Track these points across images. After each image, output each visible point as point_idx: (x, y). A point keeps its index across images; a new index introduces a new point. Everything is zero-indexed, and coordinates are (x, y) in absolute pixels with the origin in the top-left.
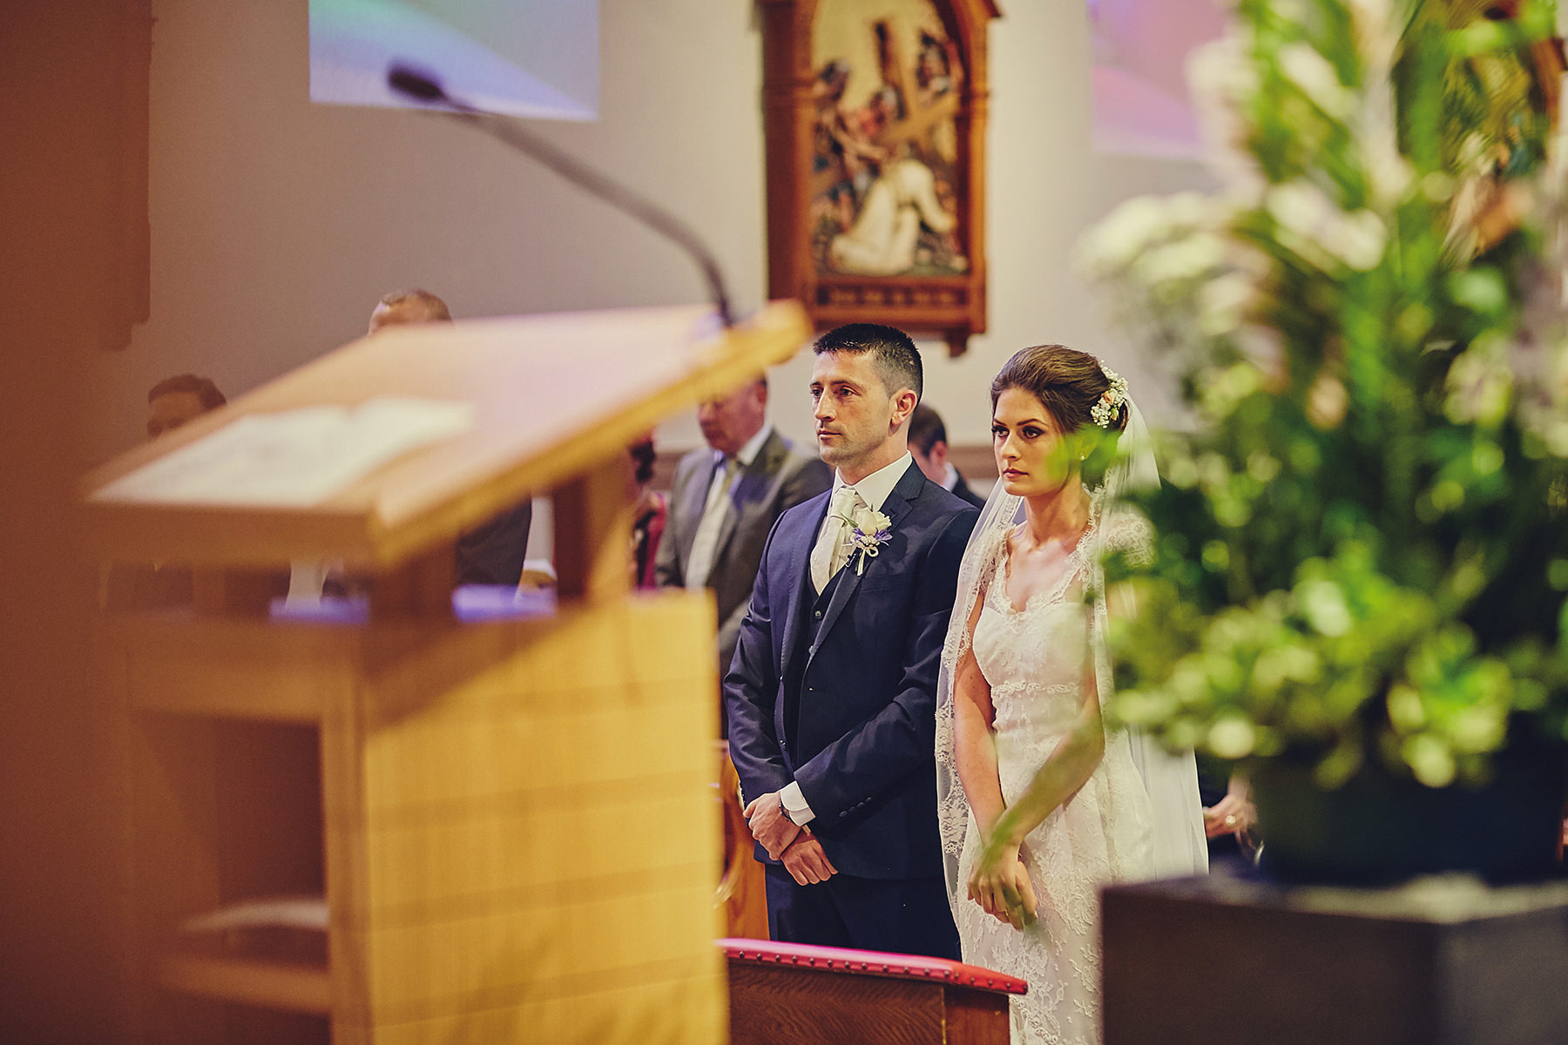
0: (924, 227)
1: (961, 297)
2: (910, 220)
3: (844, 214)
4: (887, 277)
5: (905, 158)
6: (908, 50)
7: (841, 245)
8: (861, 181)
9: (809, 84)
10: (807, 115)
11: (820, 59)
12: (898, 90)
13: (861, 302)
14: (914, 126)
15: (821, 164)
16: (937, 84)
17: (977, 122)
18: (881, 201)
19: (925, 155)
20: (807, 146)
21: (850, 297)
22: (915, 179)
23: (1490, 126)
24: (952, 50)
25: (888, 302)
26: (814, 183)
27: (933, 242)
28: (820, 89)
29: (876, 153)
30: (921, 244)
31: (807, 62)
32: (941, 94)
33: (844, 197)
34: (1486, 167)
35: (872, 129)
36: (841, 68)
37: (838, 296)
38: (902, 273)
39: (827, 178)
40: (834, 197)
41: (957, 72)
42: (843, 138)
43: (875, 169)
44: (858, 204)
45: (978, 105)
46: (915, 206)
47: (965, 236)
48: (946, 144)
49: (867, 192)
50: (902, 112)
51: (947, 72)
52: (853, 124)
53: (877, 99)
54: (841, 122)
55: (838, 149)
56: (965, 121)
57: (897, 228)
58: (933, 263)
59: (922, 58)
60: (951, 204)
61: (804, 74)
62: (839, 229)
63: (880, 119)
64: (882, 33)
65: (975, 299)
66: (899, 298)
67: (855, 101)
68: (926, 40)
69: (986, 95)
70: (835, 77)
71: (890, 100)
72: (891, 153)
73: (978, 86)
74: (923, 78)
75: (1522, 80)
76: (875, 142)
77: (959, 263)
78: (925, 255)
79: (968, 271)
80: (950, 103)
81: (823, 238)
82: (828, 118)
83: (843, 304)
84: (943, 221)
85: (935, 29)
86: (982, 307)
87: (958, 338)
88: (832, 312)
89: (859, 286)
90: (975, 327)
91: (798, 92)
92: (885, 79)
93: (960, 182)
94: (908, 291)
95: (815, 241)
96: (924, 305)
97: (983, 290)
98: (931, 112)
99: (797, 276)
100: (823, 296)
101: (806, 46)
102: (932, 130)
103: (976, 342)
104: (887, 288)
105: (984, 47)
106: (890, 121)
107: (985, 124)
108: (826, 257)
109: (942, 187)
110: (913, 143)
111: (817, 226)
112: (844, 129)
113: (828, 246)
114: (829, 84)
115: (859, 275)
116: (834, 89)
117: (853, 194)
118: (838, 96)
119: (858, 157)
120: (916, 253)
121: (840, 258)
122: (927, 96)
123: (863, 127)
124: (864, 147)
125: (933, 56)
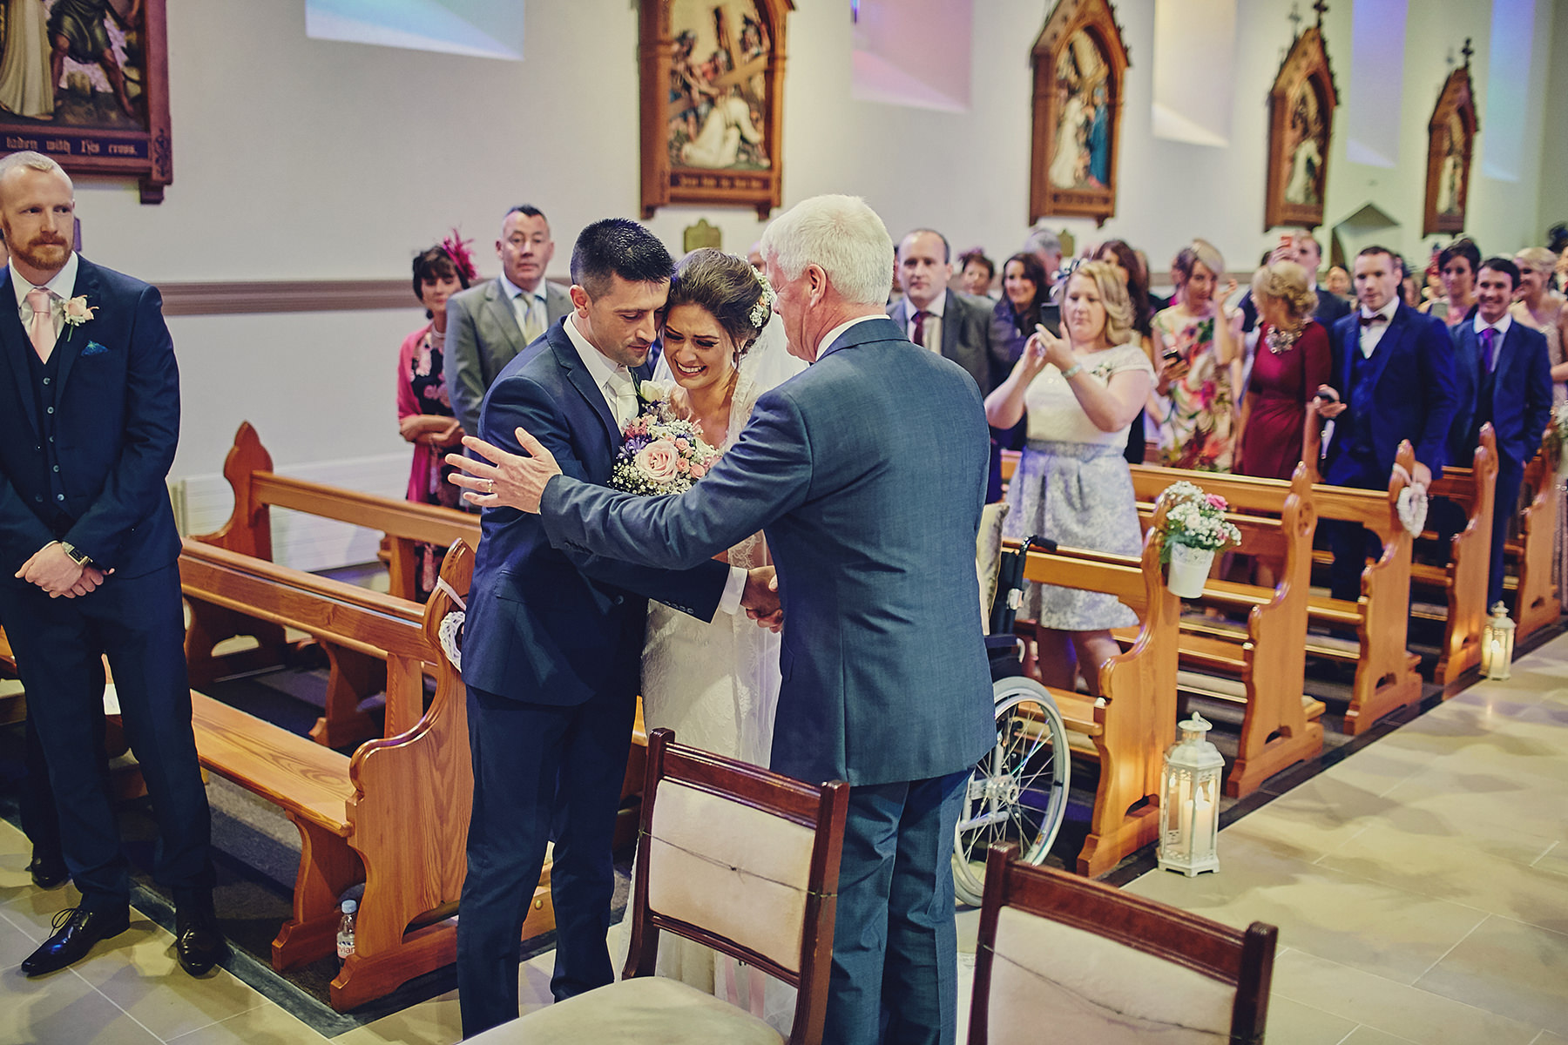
0: (743, 138)
1: (766, 184)
2: (734, 134)
3: (692, 130)
4: (717, 170)
5: (733, 95)
6: (735, 28)
7: (687, 148)
8: (703, 109)
9: (669, 44)
10: (666, 64)
11: (675, 30)
12: (728, 53)
13: (700, 185)
14: (738, 75)
15: (676, 96)
16: (754, 50)
17: (778, 75)
18: (715, 121)
20: (665, 84)
21: (694, 182)
22: (737, 108)
23: (1084, 95)
24: (764, 28)
25: (718, 186)
26: (670, 110)
27: (748, 147)
28: (676, 47)
29: (713, 92)
30: (740, 150)
31: (666, 30)
32: (757, 55)
33: (691, 118)
34: (1081, 119)
35: (710, 76)
36: (690, 35)
37: (684, 181)
38: (728, 167)
39: (680, 106)
40: (685, 118)
41: (766, 42)
42: (691, 81)
43: (712, 102)
44: (700, 124)
45: (779, 64)
46: (738, 126)
47: (769, 145)
48: (759, 88)
49: (707, 116)
50: (730, 66)
51: (761, 42)
52: (697, 72)
53: (715, 56)
54: (689, 69)
55: (687, 87)
56: (770, 74)
57: (725, 139)
59: (744, 32)
60: (761, 125)
61: (662, 37)
62: (688, 138)
63: (716, 70)
64: (718, 14)
65: (774, 184)
66: (725, 183)
67: (700, 57)
68: (747, 21)
69: (784, 58)
70: (686, 42)
71: (723, 57)
72: (722, 93)
73: (779, 52)
74: (744, 44)
75: (1104, 70)
76: (711, 84)
77: (765, 163)
78: (743, 157)
79: (771, 168)
80: (762, 62)
81: (677, 144)
82: (681, 67)
83: (688, 186)
84: (756, 136)
85: (753, 15)
86: (779, 191)
87: (764, 209)
88: (680, 191)
89: (700, 175)
90: (776, 202)
91: (662, 49)
92: (720, 45)
93: (767, 112)
94: (731, 179)
95: (671, 146)
96: (742, 188)
97: (779, 180)
98: (749, 67)
99: (658, 169)
100: (675, 180)
101: (667, 19)
102: (750, 79)
103: (774, 212)
104: (718, 177)
105: (784, 28)
106: (722, 71)
107: (783, 77)
108: (678, 156)
109: (755, 115)
110: (737, 86)
111: (671, 136)
112: (692, 74)
113: (679, 149)
114: (682, 45)
115: (700, 168)
116: (685, 49)
117: (697, 116)
118: (688, 53)
119: (701, 93)
120: (737, 155)
121: (687, 157)
122: (747, 57)
123: (704, 74)
124: (705, 87)
125: (751, 32)
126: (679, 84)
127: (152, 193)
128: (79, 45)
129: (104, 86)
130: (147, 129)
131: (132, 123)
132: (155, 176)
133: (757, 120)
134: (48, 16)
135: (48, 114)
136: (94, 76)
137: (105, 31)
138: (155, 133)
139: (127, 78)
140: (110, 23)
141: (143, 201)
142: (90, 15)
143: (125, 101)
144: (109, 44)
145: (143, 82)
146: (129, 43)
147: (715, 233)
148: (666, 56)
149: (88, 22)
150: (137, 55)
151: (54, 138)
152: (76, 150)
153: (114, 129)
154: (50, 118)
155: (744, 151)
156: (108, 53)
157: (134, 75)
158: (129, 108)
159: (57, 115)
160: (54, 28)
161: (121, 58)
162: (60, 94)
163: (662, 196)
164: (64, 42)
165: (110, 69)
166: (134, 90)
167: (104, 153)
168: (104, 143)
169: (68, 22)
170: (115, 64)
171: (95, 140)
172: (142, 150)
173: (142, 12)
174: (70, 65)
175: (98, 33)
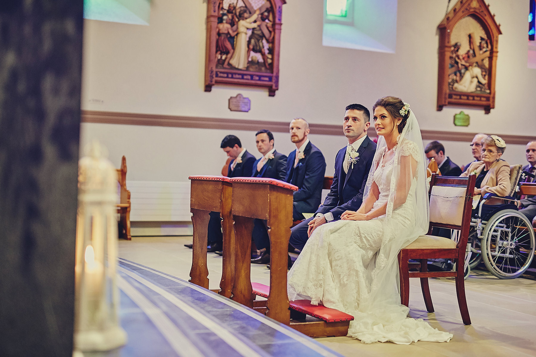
0: (479, 82)
1: (488, 99)
2: (475, 80)
3: (458, 78)
4: (468, 93)
5: (475, 66)
6: (477, 41)
7: (456, 85)
8: (463, 71)
9: (450, 47)
10: (448, 54)
11: (453, 42)
12: (474, 50)
13: (460, 98)
14: (478, 58)
15: (452, 66)
16: (484, 50)
17: (494, 58)
18: (468, 76)
19: (480, 66)
20: (448, 62)
21: (458, 97)
22: (477, 71)
24: (488, 41)
25: (468, 99)
26: (449, 71)
27: (481, 85)
28: (452, 48)
29: (467, 64)
30: (478, 86)
31: (448, 42)
32: (486, 51)
33: (458, 74)
35: (466, 59)
36: (459, 44)
37: (454, 97)
38: (472, 92)
39: (454, 69)
40: (456, 75)
41: (490, 47)
42: (459, 61)
43: (466, 68)
44: (462, 77)
45: (494, 54)
46: (477, 77)
47: (490, 85)
48: (486, 63)
49: (464, 74)
50: (474, 55)
51: (487, 47)
52: (461, 57)
53: (469, 51)
54: (458, 56)
55: (457, 63)
56: (491, 58)
57: (471, 82)
58: (481, 90)
59: (480, 43)
60: (487, 77)
61: (447, 44)
62: (457, 81)
63: (469, 57)
64: (470, 36)
65: (491, 100)
66: (471, 98)
67: (462, 52)
68: (482, 39)
69: (497, 52)
70: (457, 47)
71: (471, 52)
72: (471, 65)
73: (495, 50)
74: (481, 47)
76: (466, 62)
77: (488, 91)
78: (479, 89)
79: (490, 93)
80: (488, 53)
81: (452, 84)
82: (454, 55)
83: (455, 99)
84: (484, 81)
85: (485, 36)
86: (494, 102)
87: (488, 109)
88: (453, 100)
89: (461, 94)
90: (491, 106)
91: (447, 49)
92: (471, 48)
93: (489, 72)
94: (473, 97)
95: (449, 84)
96: (477, 100)
97: (494, 98)
98: (482, 55)
99: (444, 91)
100: (450, 96)
101: (449, 38)
102: (483, 60)
103: (492, 110)
104: (467, 95)
105: (497, 41)
106: (471, 57)
107: (496, 59)
108: (452, 88)
109: (484, 73)
110: (477, 63)
111: (450, 81)
112: (459, 58)
113: (453, 85)
114: (455, 48)
115: (461, 92)
116: (456, 49)
117: (460, 73)
118: (457, 51)
119: (462, 65)
120: (476, 88)
121: (456, 88)
122: (481, 52)
123: (464, 58)
124: (463, 63)
125: (483, 42)
126: (453, 62)
127: (272, 93)
128: (255, 48)
129: (261, 60)
130: (272, 73)
131: (268, 71)
132: (274, 87)
133: (485, 75)
134: (248, 39)
135: (245, 68)
136: (258, 57)
137: (263, 44)
138: (275, 74)
139: (268, 58)
140: (264, 41)
141: (270, 95)
142: (259, 38)
143: (267, 65)
144: (263, 47)
145: (272, 59)
146: (269, 47)
147: (467, 117)
148: (448, 51)
149: (258, 41)
150: (271, 51)
151: (246, 75)
152: (252, 79)
153: (263, 72)
154: (245, 69)
155: (479, 87)
156: (263, 50)
157: (270, 56)
158: (268, 66)
159: (247, 68)
160: (249, 42)
161: (267, 52)
162: (249, 62)
163: (445, 102)
164: (251, 47)
165: (263, 55)
166: (269, 61)
167: (260, 80)
168: (260, 77)
169: (253, 41)
170: (265, 53)
171: (257, 76)
172: (270, 79)
173: (274, 38)
174: (252, 54)
175: (261, 44)
